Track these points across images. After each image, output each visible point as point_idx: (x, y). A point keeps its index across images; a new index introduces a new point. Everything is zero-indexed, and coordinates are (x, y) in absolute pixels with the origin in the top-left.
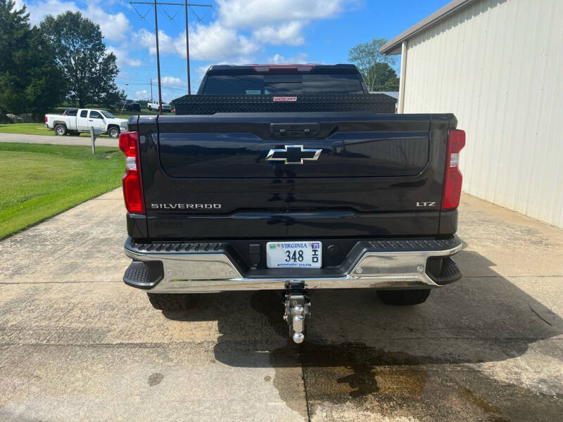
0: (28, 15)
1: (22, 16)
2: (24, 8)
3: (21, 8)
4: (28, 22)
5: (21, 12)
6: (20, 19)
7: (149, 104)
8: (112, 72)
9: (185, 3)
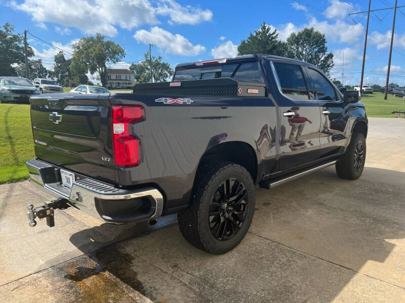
0: (277, 35)
1: (274, 36)
2: (276, 31)
3: (274, 31)
4: (277, 39)
5: (274, 33)
6: (273, 38)
7: (355, 88)
8: (329, 66)
9: (394, 7)
